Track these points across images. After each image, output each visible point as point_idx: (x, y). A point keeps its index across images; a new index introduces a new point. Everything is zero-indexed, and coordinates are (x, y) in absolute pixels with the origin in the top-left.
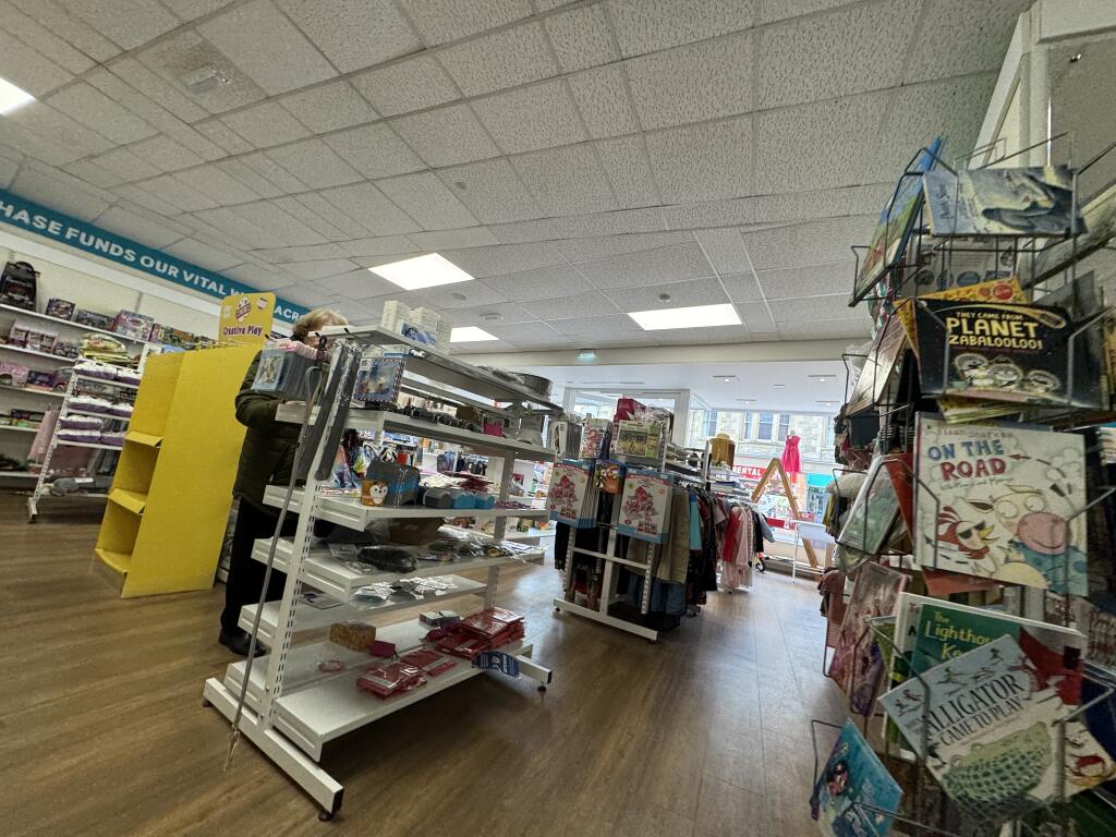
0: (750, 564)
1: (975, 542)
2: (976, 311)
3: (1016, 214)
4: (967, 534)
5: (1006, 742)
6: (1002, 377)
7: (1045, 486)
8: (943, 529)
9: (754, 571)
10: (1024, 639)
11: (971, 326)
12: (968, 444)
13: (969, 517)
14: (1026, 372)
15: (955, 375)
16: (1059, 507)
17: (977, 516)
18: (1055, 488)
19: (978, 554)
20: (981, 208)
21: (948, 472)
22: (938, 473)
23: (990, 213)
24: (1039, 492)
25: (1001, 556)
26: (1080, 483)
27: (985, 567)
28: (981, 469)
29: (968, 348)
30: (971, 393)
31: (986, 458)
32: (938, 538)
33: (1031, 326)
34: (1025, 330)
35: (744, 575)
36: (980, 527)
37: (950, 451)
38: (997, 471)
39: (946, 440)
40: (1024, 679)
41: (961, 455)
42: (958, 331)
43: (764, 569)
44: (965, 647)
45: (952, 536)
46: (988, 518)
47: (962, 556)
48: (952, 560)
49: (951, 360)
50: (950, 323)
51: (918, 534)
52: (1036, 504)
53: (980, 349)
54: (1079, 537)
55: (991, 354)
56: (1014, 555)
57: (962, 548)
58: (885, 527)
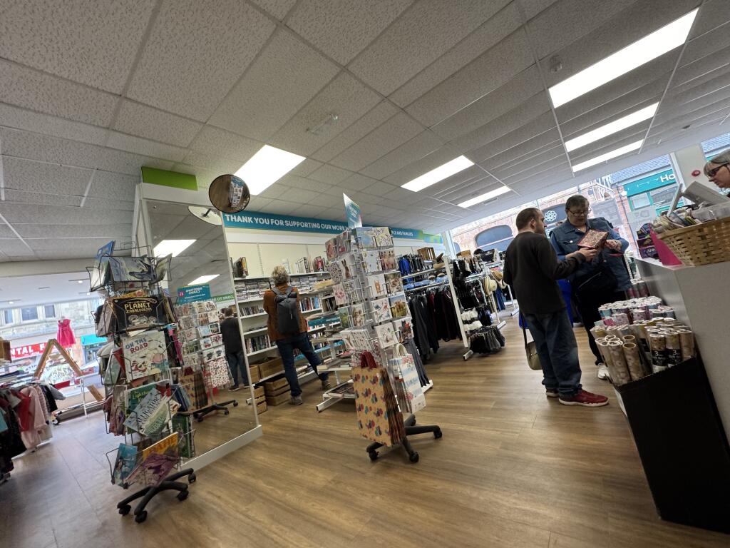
0: (47, 422)
1: (143, 368)
2: (133, 301)
3: (139, 274)
4: (140, 366)
5: (157, 414)
6: (142, 321)
7: (157, 347)
8: (133, 368)
9: (52, 426)
10: (158, 387)
11: (132, 307)
12: (137, 341)
13: (140, 361)
14: (148, 317)
15: (129, 323)
16: (161, 351)
17: (142, 360)
18: (160, 346)
19: (144, 371)
20: (128, 272)
21: (132, 351)
22: (130, 352)
23: (132, 274)
24: (156, 349)
25: (150, 369)
26: (164, 343)
27: (147, 373)
28: (142, 347)
29: (132, 314)
30: (135, 327)
31: (142, 344)
32: (132, 370)
33: (148, 303)
34: (147, 305)
35: (44, 433)
36: (144, 363)
37: (132, 345)
38: (145, 346)
39: (130, 342)
40: (159, 397)
41: (135, 345)
42: (128, 308)
43: (59, 422)
44: (143, 397)
45: (137, 369)
46: (145, 360)
47: (140, 373)
48: (138, 375)
49: (127, 318)
50: (126, 306)
51: (127, 372)
52: (156, 352)
53: (135, 313)
54: (166, 357)
55: (138, 314)
56: (153, 367)
57: (140, 371)
58: (117, 374)
